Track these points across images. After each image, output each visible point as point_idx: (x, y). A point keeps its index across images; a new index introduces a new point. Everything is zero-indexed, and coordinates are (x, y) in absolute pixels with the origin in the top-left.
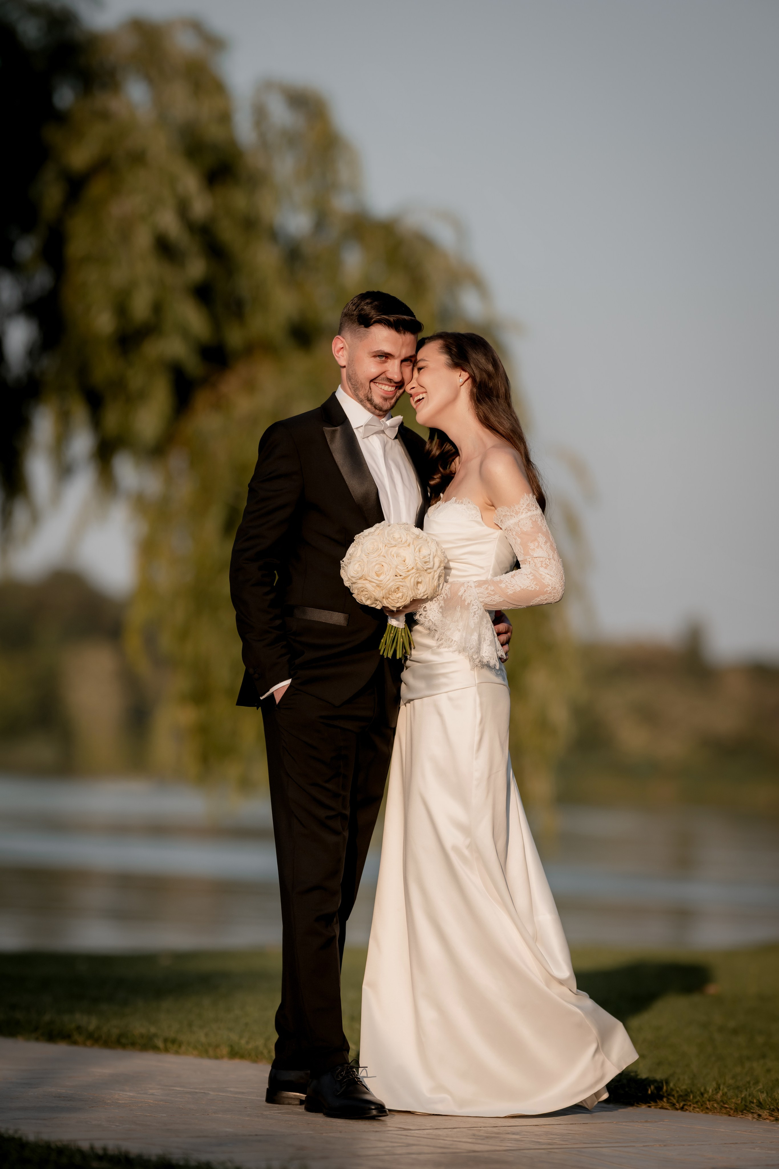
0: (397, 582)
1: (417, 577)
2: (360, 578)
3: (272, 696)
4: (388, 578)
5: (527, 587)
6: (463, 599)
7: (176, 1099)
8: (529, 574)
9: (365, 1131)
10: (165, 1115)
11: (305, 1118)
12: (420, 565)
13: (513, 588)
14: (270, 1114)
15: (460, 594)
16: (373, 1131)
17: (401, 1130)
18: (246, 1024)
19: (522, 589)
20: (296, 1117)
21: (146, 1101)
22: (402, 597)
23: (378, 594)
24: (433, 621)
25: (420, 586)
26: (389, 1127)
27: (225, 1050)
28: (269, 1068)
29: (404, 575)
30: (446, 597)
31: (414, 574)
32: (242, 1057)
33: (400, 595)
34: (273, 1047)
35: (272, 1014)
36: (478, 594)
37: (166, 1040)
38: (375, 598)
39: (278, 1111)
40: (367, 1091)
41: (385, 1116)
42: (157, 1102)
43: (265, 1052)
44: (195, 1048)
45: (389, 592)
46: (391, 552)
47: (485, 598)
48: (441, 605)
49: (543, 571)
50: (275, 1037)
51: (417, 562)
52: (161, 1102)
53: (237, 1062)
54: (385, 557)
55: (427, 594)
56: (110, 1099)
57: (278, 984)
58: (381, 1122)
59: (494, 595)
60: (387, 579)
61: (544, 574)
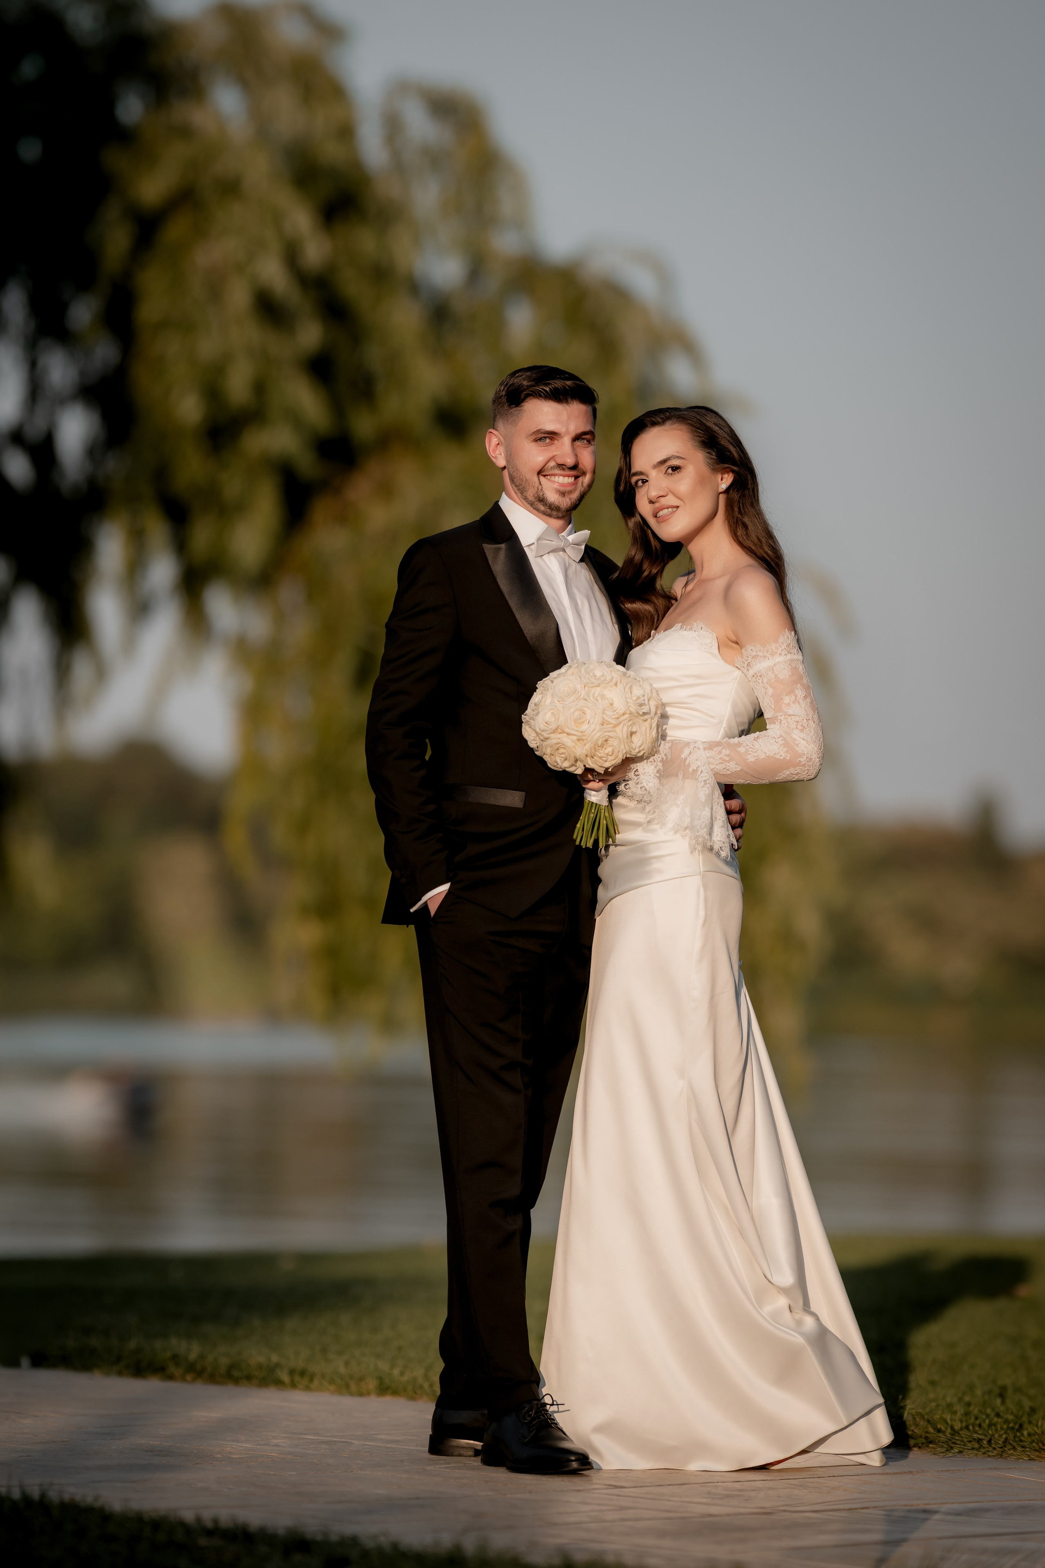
0: (605, 732)
1: (631, 726)
2: (554, 732)
3: (425, 907)
4: (593, 727)
5: (775, 754)
6: (687, 764)
7: (308, 1452)
8: (778, 738)
9: (562, 1491)
10: (294, 1473)
11: (482, 1473)
12: (633, 708)
13: (755, 754)
14: (435, 1469)
15: (683, 756)
16: (574, 1490)
17: (611, 1489)
18: (400, 1348)
19: (768, 757)
20: (470, 1472)
21: (268, 1454)
22: (613, 753)
23: (580, 751)
24: (648, 788)
25: (634, 738)
26: (596, 1484)
27: (372, 1384)
28: (431, 1408)
29: (613, 722)
30: (665, 758)
31: (626, 721)
32: (395, 1393)
33: (609, 750)
34: (436, 1379)
35: (434, 1335)
36: (708, 758)
37: (292, 1372)
38: (575, 757)
39: (445, 1466)
40: (564, 1437)
41: (589, 1469)
42: (283, 1456)
43: (426, 1385)
44: (332, 1382)
45: (595, 745)
46: (594, 694)
47: (717, 765)
48: (658, 768)
49: (797, 735)
50: (440, 1365)
51: (629, 704)
52: (289, 1456)
53: (388, 1399)
54: (586, 700)
55: (644, 749)
56: (221, 1452)
57: (443, 1292)
58: (584, 1478)
59: (728, 761)
60: (592, 729)
61: (798, 739)
